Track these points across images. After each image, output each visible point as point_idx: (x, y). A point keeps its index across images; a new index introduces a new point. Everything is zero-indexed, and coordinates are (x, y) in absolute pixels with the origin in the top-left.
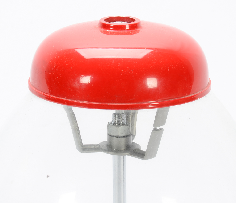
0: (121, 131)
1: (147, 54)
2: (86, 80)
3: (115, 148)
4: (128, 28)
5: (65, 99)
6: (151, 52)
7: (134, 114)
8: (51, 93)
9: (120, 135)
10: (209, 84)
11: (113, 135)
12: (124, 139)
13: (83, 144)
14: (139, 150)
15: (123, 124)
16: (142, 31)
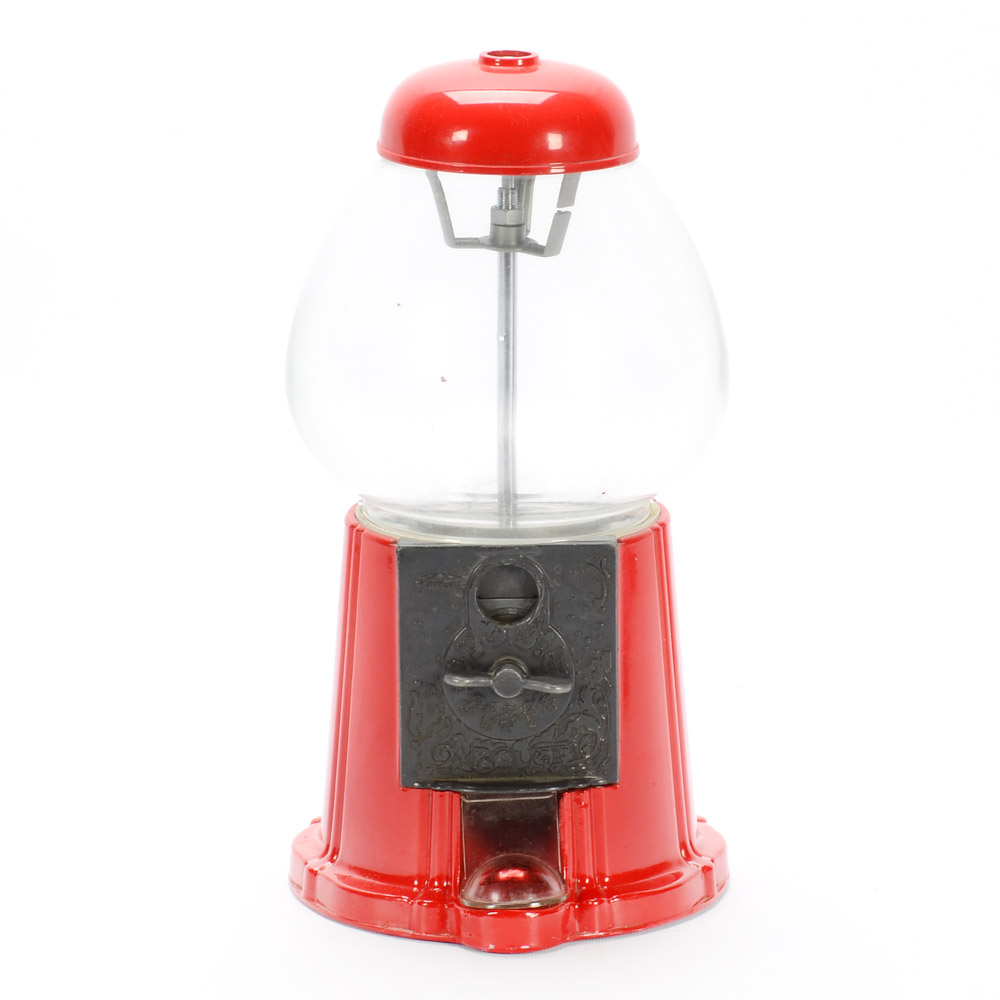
0: (510, 217)
1: (549, 99)
2: (461, 136)
3: (501, 243)
4: (520, 63)
5: (432, 162)
6: (553, 97)
7: (530, 182)
8: (407, 155)
9: (509, 223)
10: (637, 147)
11: (499, 223)
12: (514, 229)
13: (456, 236)
14: (536, 244)
15: (513, 208)
16: (541, 70)
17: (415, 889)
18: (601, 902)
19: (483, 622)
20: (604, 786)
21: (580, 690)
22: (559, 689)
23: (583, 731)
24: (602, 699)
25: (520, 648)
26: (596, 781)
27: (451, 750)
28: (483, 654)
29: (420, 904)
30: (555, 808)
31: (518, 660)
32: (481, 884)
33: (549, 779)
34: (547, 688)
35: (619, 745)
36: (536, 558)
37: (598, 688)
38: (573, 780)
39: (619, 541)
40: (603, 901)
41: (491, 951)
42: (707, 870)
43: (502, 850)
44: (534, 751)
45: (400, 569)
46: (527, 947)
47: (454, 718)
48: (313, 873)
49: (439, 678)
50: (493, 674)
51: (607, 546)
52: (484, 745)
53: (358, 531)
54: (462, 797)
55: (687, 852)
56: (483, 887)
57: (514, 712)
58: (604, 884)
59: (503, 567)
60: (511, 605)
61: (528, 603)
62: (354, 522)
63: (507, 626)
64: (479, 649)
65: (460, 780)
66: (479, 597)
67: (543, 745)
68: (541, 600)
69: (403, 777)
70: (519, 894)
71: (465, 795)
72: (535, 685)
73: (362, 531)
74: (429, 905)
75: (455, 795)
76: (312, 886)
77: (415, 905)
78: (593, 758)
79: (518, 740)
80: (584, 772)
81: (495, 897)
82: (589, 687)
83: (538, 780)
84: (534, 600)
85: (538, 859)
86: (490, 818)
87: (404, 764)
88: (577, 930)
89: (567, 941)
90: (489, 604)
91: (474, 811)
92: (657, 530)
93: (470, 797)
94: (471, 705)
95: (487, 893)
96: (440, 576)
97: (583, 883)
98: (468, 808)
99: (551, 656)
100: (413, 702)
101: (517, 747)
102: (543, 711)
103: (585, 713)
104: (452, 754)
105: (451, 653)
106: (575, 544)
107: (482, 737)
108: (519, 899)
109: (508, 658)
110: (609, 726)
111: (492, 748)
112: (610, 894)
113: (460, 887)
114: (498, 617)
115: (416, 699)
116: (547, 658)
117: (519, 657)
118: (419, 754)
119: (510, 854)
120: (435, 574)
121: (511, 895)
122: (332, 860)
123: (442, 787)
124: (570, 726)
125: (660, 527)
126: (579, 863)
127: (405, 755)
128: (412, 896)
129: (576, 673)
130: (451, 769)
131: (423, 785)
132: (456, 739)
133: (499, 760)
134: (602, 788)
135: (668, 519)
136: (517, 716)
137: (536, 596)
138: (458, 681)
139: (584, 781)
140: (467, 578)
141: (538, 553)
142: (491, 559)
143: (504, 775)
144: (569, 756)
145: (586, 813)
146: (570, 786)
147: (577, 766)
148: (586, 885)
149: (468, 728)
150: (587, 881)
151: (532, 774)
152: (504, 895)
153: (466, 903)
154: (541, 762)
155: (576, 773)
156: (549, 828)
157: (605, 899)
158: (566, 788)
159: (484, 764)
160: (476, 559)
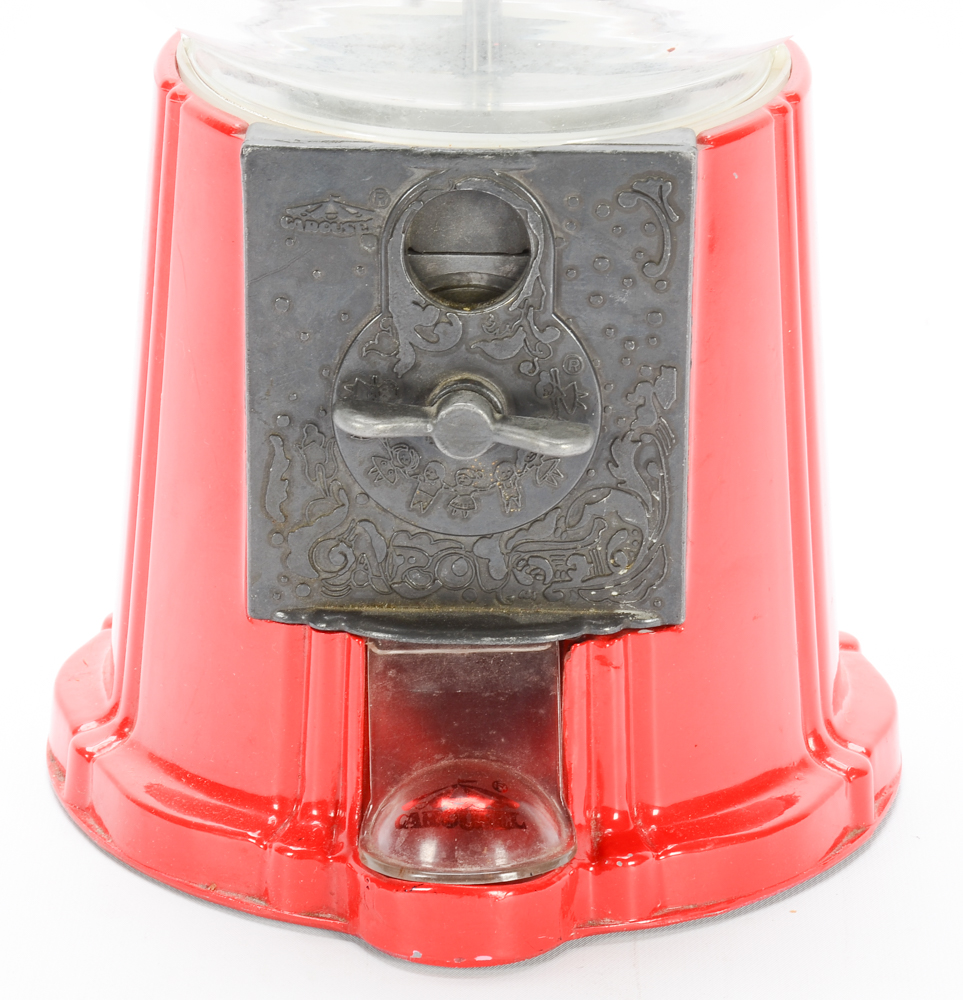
17: (272, 819)
18: (641, 860)
19: (416, 303)
20: (656, 629)
21: (610, 442)
22: (567, 448)
23: (615, 523)
24: (656, 460)
25: (491, 359)
26: (639, 621)
27: (349, 552)
28: (415, 367)
29: (280, 851)
30: (554, 671)
31: (486, 382)
32: (400, 826)
33: (545, 613)
34: (543, 444)
35: (687, 549)
36: (526, 176)
37: (647, 439)
38: (593, 617)
39: (701, 140)
40: (646, 858)
41: (416, 961)
42: (858, 774)
43: (445, 751)
44: (514, 558)
45: (248, 192)
46: (489, 958)
47: (357, 490)
48: (84, 756)
49: (326, 410)
50: (433, 409)
51: (676, 155)
52: (415, 543)
53: (174, 96)
54: (370, 644)
55: (819, 740)
56: (403, 831)
57: (479, 483)
58: (649, 820)
59: (460, 194)
60: (478, 269)
61: (509, 266)
62: (171, 76)
63: (466, 312)
64: (407, 358)
65: (366, 609)
66: (410, 250)
67: (535, 546)
68: (535, 264)
69: (253, 601)
70: (474, 853)
71: (375, 641)
72: (517, 436)
73: (183, 97)
74: (299, 855)
75: (354, 642)
76: (81, 782)
77: (271, 854)
78: (635, 575)
79: (483, 537)
80: (616, 602)
81: (429, 850)
82: (631, 436)
83: (521, 614)
84: (522, 259)
85: (517, 771)
86: (425, 687)
87: (255, 577)
88: (592, 916)
89: (571, 938)
90: (432, 264)
91: (391, 673)
92: (783, 111)
93: (385, 644)
94: (389, 466)
95: (411, 847)
96: (331, 208)
97: (606, 821)
98: (379, 666)
99: (554, 376)
100: (272, 454)
101: (482, 549)
102: (535, 483)
103: (619, 486)
104: (351, 559)
105: (352, 362)
106: (608, 150)
107: (411, 529)
108: (475, 863)
109: (466, 375)
110: (667, 513)
111: (431, 550)
112: (660, 842)
113: (360, 825)
114: (448, 293)
115: (279, 451)
116: (545, 378)
117: (489, 375)
118: (286, 557)
119: (463, 761)
120: (320, 205)
121: (458, 854)
122: (121, 733)
123: (329, 623)
124: (590, 511)
125: (789, 106)
126: (599, 778)
127: (256, 558)
128: (268, 832)
129: (604, 409)
130: (348, 587)
131: (293, 615)
132: (359, 529)
133: (445, 572)
134: (653, 634)
135: (806, 82)
136: (483, 489)
137: (526, 252)
138: (362, 425)
139: (614, 620)
140: (385, 213)
141: (533, 166)
142: (435, 175)
143: (454, 602)
144: (585, 568)
145: (617, 678)
146: (585, 631)
147: (600, 588)
148: (613, 824)
149: (384, 510)
150: (616, 816)
151: (511, 602)
152: (444, 855)
153: (371, 863)
154: (529, 580)
155: (599, 602)
156: (542, 711)
157: (650, 854)
158: (577, 635)
159: (416, 579)
160: (404, 176)
